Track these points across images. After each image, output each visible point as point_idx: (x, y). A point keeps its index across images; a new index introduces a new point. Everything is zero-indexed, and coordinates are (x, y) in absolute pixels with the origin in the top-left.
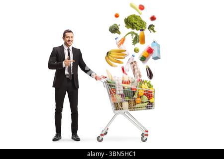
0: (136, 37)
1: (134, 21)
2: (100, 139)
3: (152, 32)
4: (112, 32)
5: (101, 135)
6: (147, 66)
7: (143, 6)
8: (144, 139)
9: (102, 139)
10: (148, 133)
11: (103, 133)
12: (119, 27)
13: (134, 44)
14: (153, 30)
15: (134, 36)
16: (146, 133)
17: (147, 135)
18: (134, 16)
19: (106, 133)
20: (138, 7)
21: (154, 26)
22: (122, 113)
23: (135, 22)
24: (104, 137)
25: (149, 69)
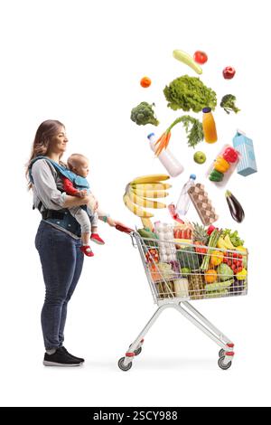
0: (195, 128)
1: (186, 91)
2: (126, 363)
3: (232, 112)
4: (139, 122)
5: (128, 355)
6: (228, 192)
7: (203, 54)
8: (225, 362)
9: (130, 365)
10: (235, 350)
11: (132, 351)
12: (153, 108)
13: (192, 145)
14: (232, 106)
15: (191, 126)
16: (229, 350)
17: (232, 354)
18: (187, 80)
19: (138, 351)
20: (191, 57)
21: (233, 98)
22: (173, 306)
23: (190, 92)
24: (135, 359)
25: (233, 198)
